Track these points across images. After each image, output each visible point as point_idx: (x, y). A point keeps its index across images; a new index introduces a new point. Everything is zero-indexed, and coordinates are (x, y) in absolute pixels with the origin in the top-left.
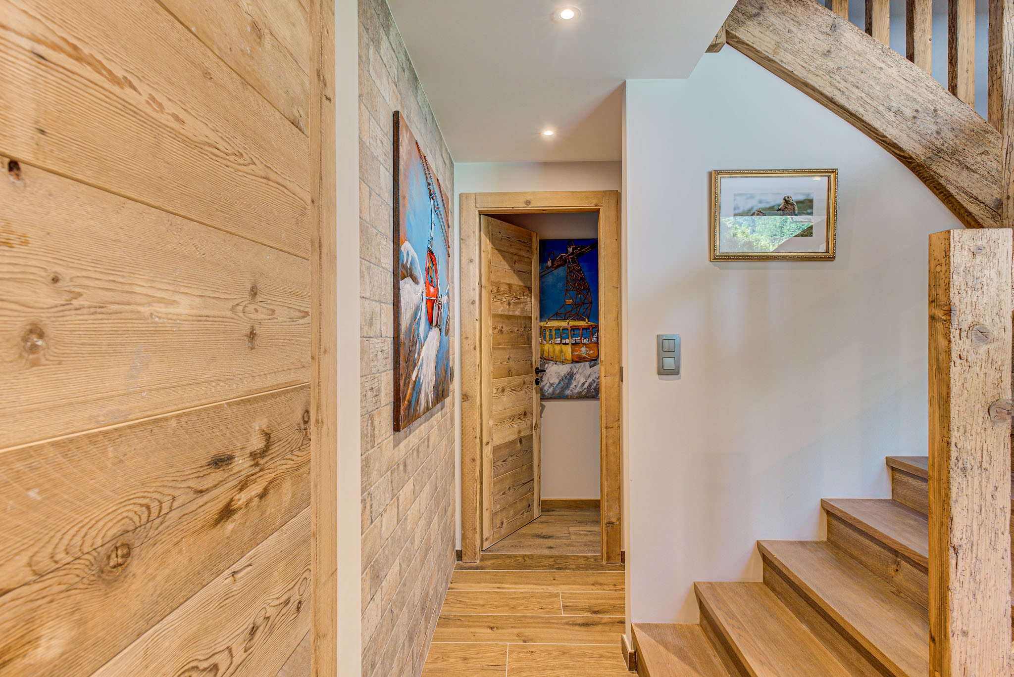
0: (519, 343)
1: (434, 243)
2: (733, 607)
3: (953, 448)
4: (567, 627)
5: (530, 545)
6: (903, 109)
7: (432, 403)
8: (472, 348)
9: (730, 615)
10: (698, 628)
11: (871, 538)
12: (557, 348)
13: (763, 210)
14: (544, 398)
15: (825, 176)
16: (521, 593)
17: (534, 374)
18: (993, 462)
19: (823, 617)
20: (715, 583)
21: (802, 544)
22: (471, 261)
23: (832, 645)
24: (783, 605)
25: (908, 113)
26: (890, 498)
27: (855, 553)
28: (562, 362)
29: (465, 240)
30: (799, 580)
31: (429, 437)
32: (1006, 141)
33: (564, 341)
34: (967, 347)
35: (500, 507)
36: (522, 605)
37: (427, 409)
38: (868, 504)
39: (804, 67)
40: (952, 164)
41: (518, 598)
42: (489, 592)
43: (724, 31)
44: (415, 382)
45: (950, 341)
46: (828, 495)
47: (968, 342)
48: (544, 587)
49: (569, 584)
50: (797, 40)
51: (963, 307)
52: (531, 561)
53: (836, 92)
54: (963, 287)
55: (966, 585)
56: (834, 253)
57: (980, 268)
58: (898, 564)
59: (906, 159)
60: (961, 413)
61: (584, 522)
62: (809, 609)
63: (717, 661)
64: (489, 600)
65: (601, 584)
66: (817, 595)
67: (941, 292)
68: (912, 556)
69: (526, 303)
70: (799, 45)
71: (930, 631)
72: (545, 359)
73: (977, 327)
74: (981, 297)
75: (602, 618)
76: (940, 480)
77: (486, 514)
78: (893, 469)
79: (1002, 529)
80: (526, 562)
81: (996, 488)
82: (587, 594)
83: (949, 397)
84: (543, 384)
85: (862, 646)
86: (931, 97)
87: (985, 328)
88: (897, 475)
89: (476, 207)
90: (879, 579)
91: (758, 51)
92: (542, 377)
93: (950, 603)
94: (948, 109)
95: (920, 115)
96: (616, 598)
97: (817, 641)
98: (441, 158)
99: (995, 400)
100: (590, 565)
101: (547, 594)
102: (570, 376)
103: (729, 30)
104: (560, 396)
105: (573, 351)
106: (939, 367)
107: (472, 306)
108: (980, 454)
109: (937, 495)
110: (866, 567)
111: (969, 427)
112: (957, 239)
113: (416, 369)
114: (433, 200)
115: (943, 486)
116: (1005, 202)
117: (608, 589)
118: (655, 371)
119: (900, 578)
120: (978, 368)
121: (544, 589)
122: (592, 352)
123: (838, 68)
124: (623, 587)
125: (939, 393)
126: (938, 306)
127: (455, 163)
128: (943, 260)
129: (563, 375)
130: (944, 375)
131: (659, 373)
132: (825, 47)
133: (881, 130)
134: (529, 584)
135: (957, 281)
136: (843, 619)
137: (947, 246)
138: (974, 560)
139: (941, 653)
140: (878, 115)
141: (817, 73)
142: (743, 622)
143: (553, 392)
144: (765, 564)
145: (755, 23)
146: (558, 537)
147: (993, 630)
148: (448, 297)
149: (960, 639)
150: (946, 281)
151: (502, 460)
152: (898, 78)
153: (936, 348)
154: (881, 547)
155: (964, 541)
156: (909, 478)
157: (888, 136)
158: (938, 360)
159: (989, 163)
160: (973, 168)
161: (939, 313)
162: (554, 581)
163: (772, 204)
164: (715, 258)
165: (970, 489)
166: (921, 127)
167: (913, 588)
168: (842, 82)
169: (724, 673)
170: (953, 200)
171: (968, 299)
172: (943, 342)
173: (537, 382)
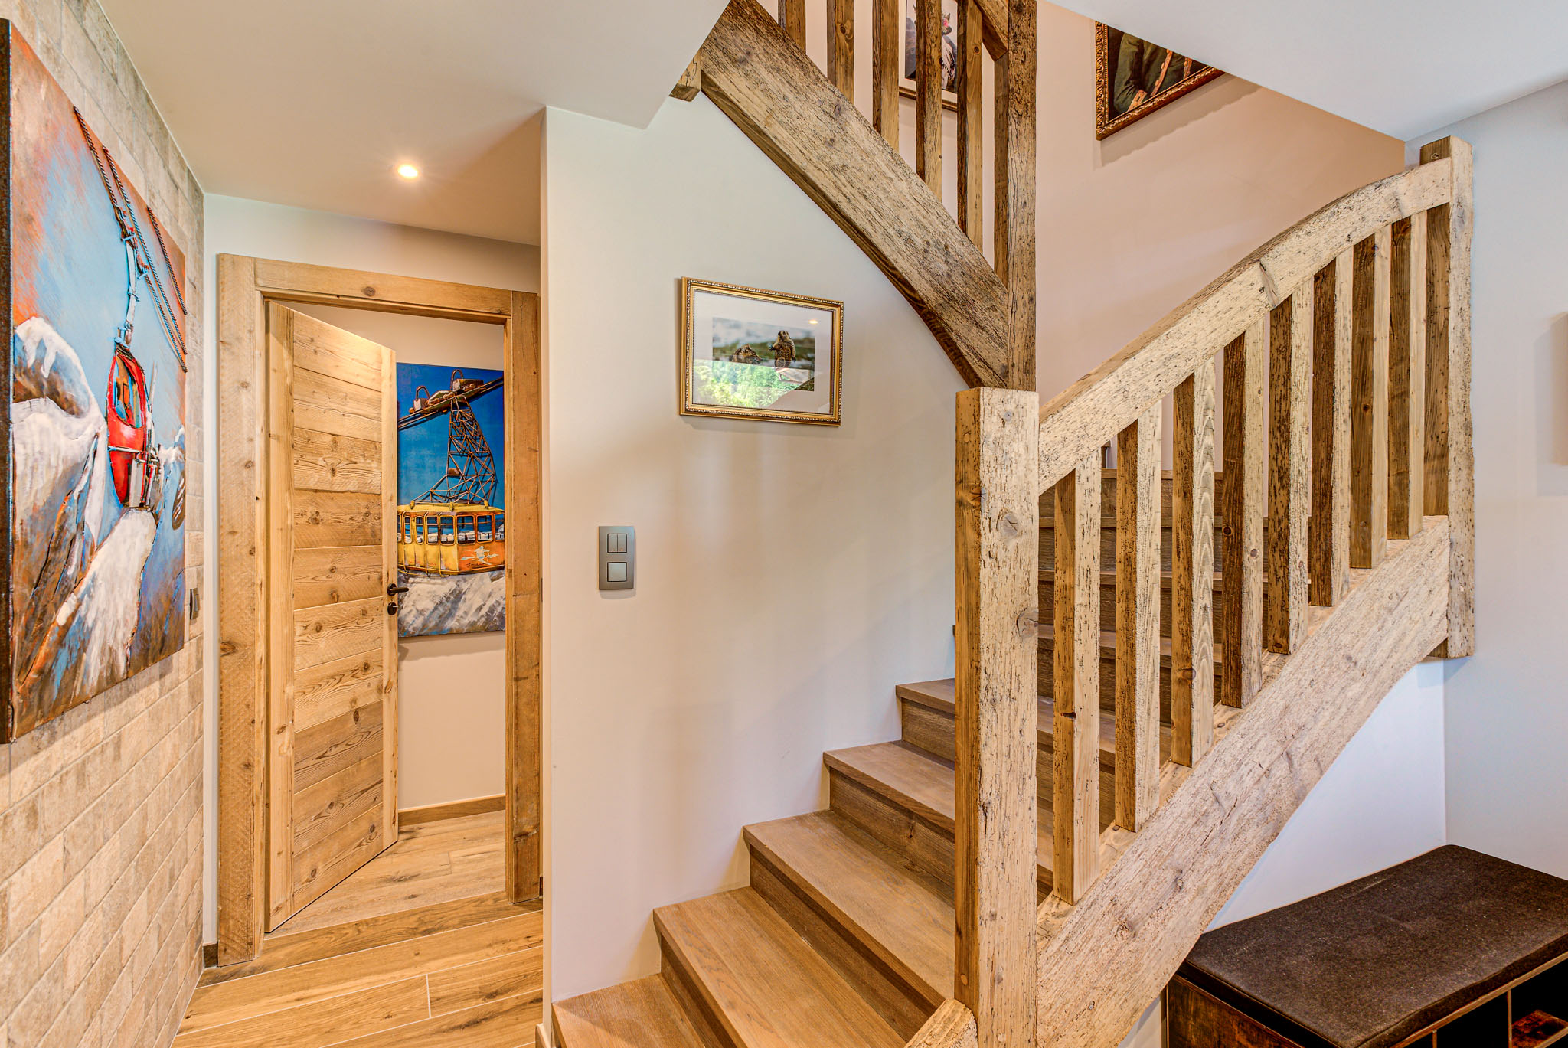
0: (354, 542)
1: (134, 336)
2: (710, 937)
3: (983, 675)
4: (436, 1038)
5: (373, 901)
6: (914, 237)
7: (128, 666)
8: (246, 551)
9: (706, 951)
10: (658, 980)
11: (882, 798)
12: (433, 550)
13: (752, 346)
14: (405, 636)
15: (828, 310)
16: (347, 997)
17: (385, 595)
18: (1022, 689)
19: (828, 923)
20: (685, 903)
21: (800, 819)
22: (245, 385)
23: (838, 959)
24: (775, 914)
25: (920, 244)
26: (900, 739)
27: (864, 821)
28: (442, 574)
29: (230, 344)
30: (798, 875)
31: (120, 737)
32: (1011, 297)
33: (444, 537)
34: (996, 541)
35: (309, 844)
36: (346, 1021)
37: (111, 680)
38: (877, 751)
39: (804, 154)
40: (962, 316)
41: (340, 1010)
42: (276, 1014)
43: (699, 72)
44: (66, 627)
45: (979, 534)
46: (830, 747)
47: (998, 534)
48: (396, 974)
49: (444, 957)
50: (794, 114)
51: (992, 489)
52: (371, 931)
53: (841, 198)
54: (993, 464)
55: (994, 853)
56: (839, 416)
57: (1009, 440)
58: (912, 827)
59: (917, 303)
60: (991, 628)
61: (476, 839)
62: (810, 915)
63: (686, 1027)
64: (274, 1030)
65: (504, 942)
66: (820, 894)
67: (969, 469)
68: (928, 816)
69: (369, 471)
70: (797, 121)
71: (956, 922)
72: (409, 571)
73: (1006, 516)
74: (1009, 478)
75: (502, 1003)
76: (968, 718)
77: (277, 864)
78: (903, 700)
79: (1030, 773)
80: (361, 935)
81: (1024, 720)
82: (478, 966)
83: (978, 608)
84: (403, 612)
85: (875, 955)
86: (942, 229)
87: (1014, 517)
88: (909, 709)
89: (257, 285)
90: (890, 852)
91: (745, 115)
92: (400, 601)
93: (979, 881)
94: (960, 248)
95: (932, 249)
96: (530, 960)
97: (819, 957)
98: (162, 172)
99: (1023, 608)
100: (485, 912)
101: (401, 986)
102: (457, 596)
103: (705, 71)
104: (435, 631)
105: (460, 556)
106: (967, 569)
107: (245, 472)
108: (1009, 680)
109: (964, 739)
110: (877, 837)
111: (998, 646)
112: (986, 400)
113: (72, 599)
114: (133, 247)
115: (972, 726)
116: (1010, 370)
117: (516, 947)
118: (596, 584)
119: (914, 846)
120: (1007, 569)
121: (394, 978)
122: (494, 555)
123: (844, 165)
124: (540, 937)
125: (968, 604)
126: (966, 487)
127: (205, 194)
128: (972, 427)
129: (442, 595)
130: (973, 580)
131: (602, 588)
132: (827, 133)
133: (891, 258)
134: (366, 975)
135: (987, 454)
136: (852, 922)
137: (977, 409)
138: (1003, 818)
139: (968, 949)
140: (888, 240)
141: (819, 166)
142: (723, 958)
143: (424, 626)
144: (754, 859)
145: (740, 71)
146: (429, 874)
147: (1020, 903)
148: (183, 450)
149: (988, 925)
150: (976, 455)
151: (316, 756)
152: (908, 196)
153: (964, 544)
154: (892, 807)
155: (994, 795)
156: (921, 711)
157: (898, 268)
158: (966, 559)
159: (996, 321)
160: (982, 324)
161: (968, 498)
162: (417, 958)
163: (763, 340)
164: (686, 411)
165: (999, 727)
166: (933, 264)
167: (929, 856)
168: (848, 185)
169: (695, 1045)
170: (964, 362)
171: (997, 479)
172: (971, 535)
173: (392, 610)
